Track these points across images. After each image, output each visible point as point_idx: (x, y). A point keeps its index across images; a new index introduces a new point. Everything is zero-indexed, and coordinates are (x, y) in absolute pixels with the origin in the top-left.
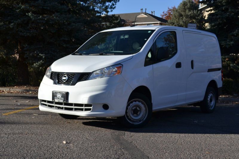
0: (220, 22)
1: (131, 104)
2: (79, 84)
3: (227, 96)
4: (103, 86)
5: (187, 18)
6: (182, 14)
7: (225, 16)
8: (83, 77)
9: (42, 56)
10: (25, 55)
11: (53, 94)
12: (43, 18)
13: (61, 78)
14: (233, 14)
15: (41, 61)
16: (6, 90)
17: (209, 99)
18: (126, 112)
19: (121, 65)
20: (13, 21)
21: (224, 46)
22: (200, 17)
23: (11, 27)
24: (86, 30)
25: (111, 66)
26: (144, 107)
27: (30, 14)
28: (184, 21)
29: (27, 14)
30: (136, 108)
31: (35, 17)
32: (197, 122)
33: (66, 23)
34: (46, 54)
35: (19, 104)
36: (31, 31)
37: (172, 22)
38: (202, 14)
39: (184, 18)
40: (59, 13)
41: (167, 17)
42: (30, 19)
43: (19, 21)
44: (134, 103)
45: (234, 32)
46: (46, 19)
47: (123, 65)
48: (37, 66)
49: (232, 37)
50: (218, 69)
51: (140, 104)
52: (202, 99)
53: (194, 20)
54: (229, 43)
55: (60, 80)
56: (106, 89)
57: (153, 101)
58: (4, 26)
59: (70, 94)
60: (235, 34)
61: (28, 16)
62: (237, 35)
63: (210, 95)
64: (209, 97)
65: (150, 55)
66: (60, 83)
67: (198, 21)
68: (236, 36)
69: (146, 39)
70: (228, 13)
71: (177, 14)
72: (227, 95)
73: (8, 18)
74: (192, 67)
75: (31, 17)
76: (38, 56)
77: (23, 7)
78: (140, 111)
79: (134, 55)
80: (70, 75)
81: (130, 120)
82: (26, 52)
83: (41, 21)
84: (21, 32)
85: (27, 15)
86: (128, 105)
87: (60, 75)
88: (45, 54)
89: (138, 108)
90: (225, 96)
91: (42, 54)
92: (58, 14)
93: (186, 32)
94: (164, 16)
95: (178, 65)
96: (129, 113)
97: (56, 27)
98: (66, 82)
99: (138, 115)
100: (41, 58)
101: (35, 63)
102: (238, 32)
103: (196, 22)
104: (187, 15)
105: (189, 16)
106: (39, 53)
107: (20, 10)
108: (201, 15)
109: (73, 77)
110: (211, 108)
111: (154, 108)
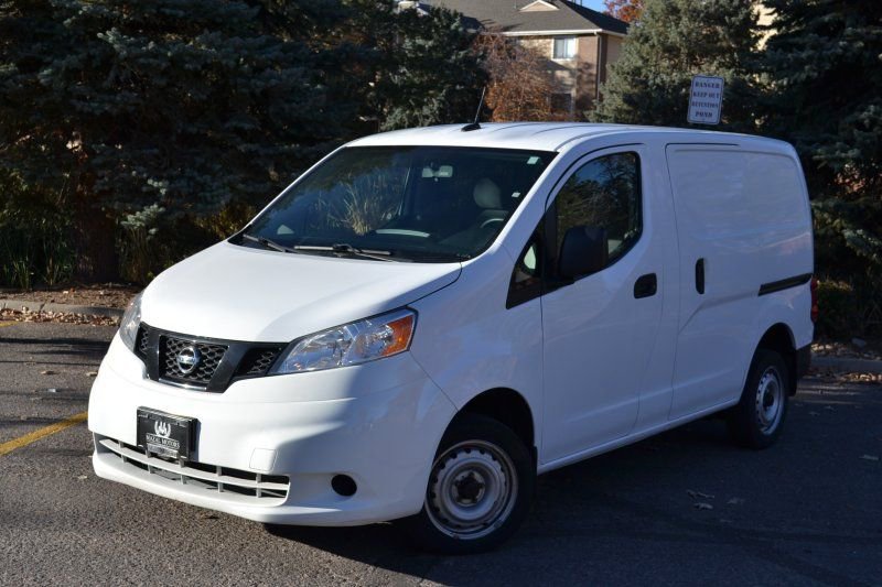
0: (811, 74)
1: (450, 463)
2: (241, 388)
3: (828, 347)
4: (333, 403)
5: (695, 21)
6: (679, 6)
7: (829, 53)
8: (259, 359)
9: (158, 189)
10: (98, 181)
11: (140, 420)
12: (162, 50)
13: (172, 355)
14: (861, 44)
15: (155, 206)
16: (27, 309)
17: (760, 397)
18: (430, 495)
19: (411, 313)
20: (49, 59)
21: (822, 165)
22: (741, 17)
23: (42, 81)
24: (320, 92)
25: (369, 318)
26: (502, 470)
27: (111, 36)
28: (685, 31)
29: (100, 35)
30: (471, 475)
31: (130, 45)
32: (709, 507)
33: (246, 66)
34: (171, 179)
35: (54, 391)
36: (118, 98)
37: (641, 35)
38: (747, 8)
39: (685, 19)
40: (219, 33)
41: (626, 10)
42: (114, 54)
43: (72, 60)
44: (462, 456)
45: (862, 110)
46: (169, 54)
47: (416, 312)
48: (138, 224)
49: (856, 131)
50: (801, 280)
51: (486, 459)
52: (734, 399)
53: (719, 28)
54: (843, 155)
55: (171, 362)
56: (344, 416)
57: (541, 439)
58: (19, 77)
59: (202, 427)
60: (866, 122)
61: (104, 42)
62: (873, 122)
63: (764, 379)
64: (762, 388)
65: (531, 260)
66: (169, 374)
67: (732, 30)
68: (870, 129)
69: (516, 195)
70: (841, 43)
71: (659, 7)
72: (828, 343)
73: (34, 47)
74: (700, 287)
75: (116, 46)
76: (144, 189)
77: (85, 9)
78: (487, 485)
79: (465, 264)
80: (205, 350)
81: (444, 522)
82: (100, 173)
83: (151, 60)
84: (82, 98)
85: (100, 40)
86: (439, 465)
87: (170, 343)
88: (167, 183)
89: (477, 476)
90: (821, 348)
91: (158, 179)
92: (213, 34)
93: (678, 151)
94: (617, 8)
95: (646, 286)
96: (441, 496)
97: (212, 76)
98: (193, 374)
99: (476, 504)
100: (153, 196)
101: (134, 213)
102: (875, 113)
103: (727, 36)
104: (695, 10)
105: (702, 15)
106: (148, 178)
107: (74, 18)
108: (745, 11)
109: (218, 359)
110: (769, 428)
111: (544, 465)
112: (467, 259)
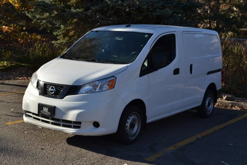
11: (39, 107)
13: (48, 89)
19: (115, 78)
25: (103, 79)
50: (219, 71)
52: (200, 104)
55: (47, 91)
57: (148, 113)
65: (146, 64)
69: (142, 46)
74: (191, 72)
79: (128, 65)
80: (57, 87)
87: (47, 85)
93: (186, 33)
95: (176, 72)
98: (54, 94)
109: (61, 90)
110: (209, 112)
111: (148, 121)
112: (129, 63)
